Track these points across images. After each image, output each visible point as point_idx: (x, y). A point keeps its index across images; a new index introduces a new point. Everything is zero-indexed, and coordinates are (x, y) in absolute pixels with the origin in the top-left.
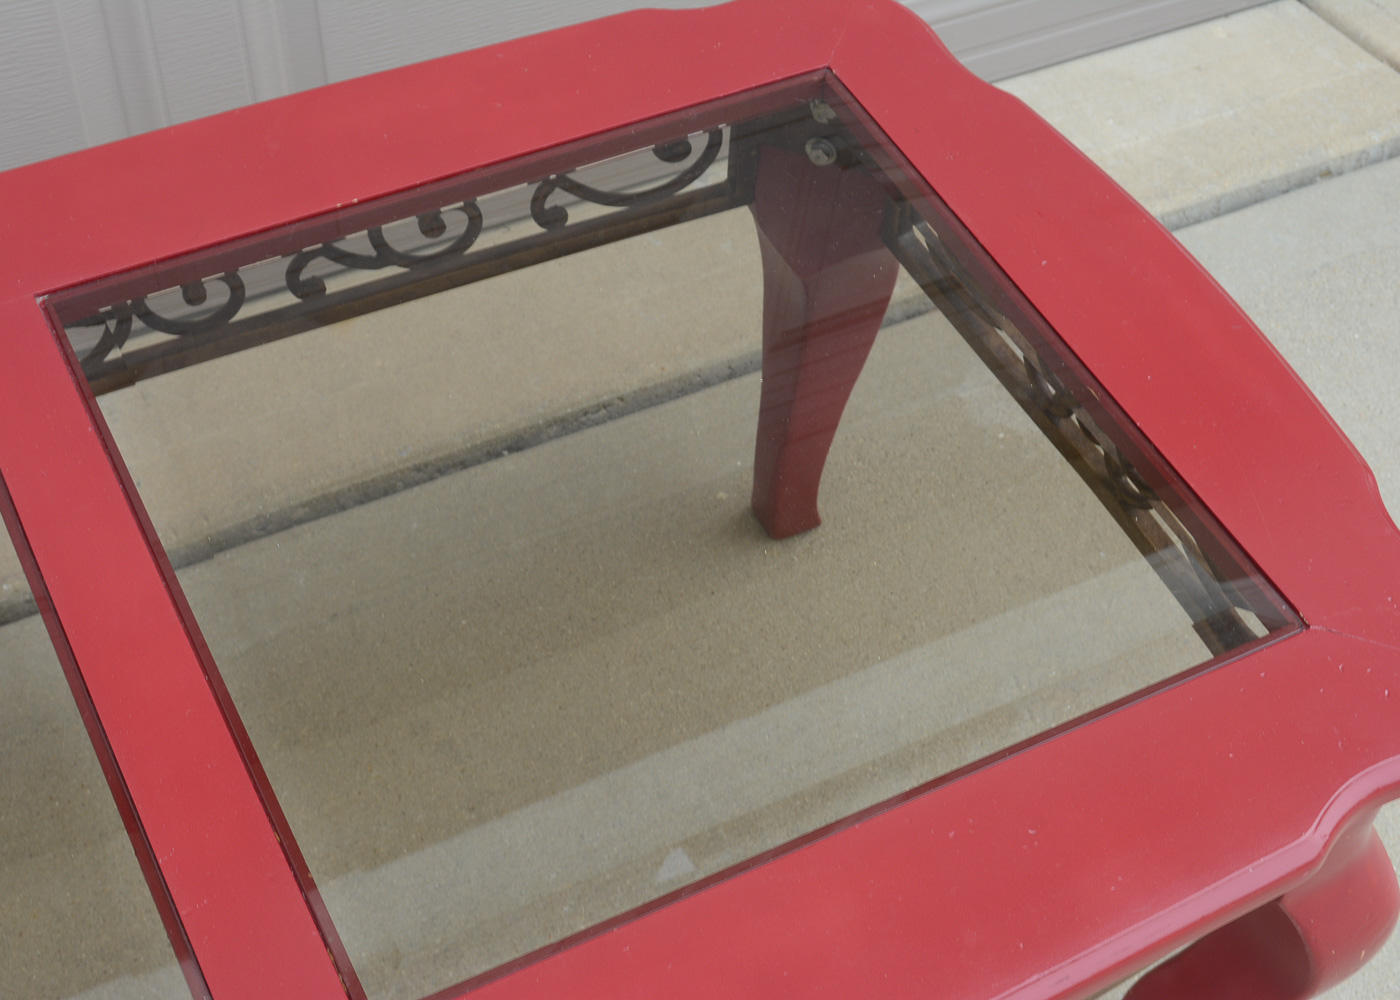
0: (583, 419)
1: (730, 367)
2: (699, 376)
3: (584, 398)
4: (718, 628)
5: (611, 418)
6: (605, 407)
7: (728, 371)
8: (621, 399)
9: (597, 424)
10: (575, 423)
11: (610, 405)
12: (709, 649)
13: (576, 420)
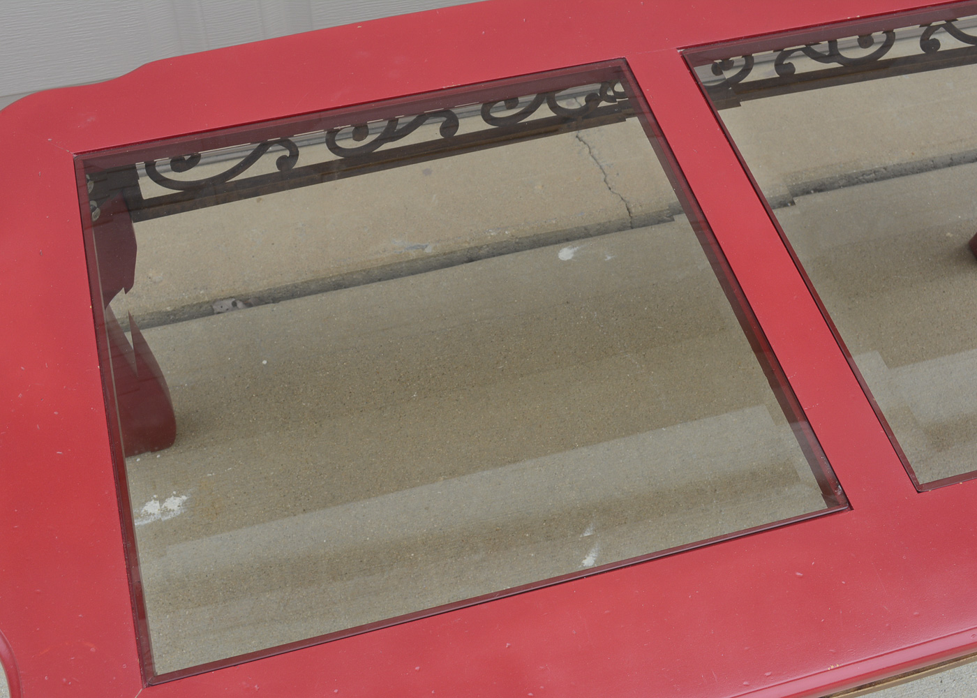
0: (861, 178)
1: (951, 159)
2: (933, 161)
3: (865, 165)
4: (947, 313)
5: (876, 180)
6: (875, 172)
7: (950, 161)
8: (885, 169)
9: (868, 182)
10: (856, 180)
11: (878, 171)
12: (942, 325)
13: (857, 178)
